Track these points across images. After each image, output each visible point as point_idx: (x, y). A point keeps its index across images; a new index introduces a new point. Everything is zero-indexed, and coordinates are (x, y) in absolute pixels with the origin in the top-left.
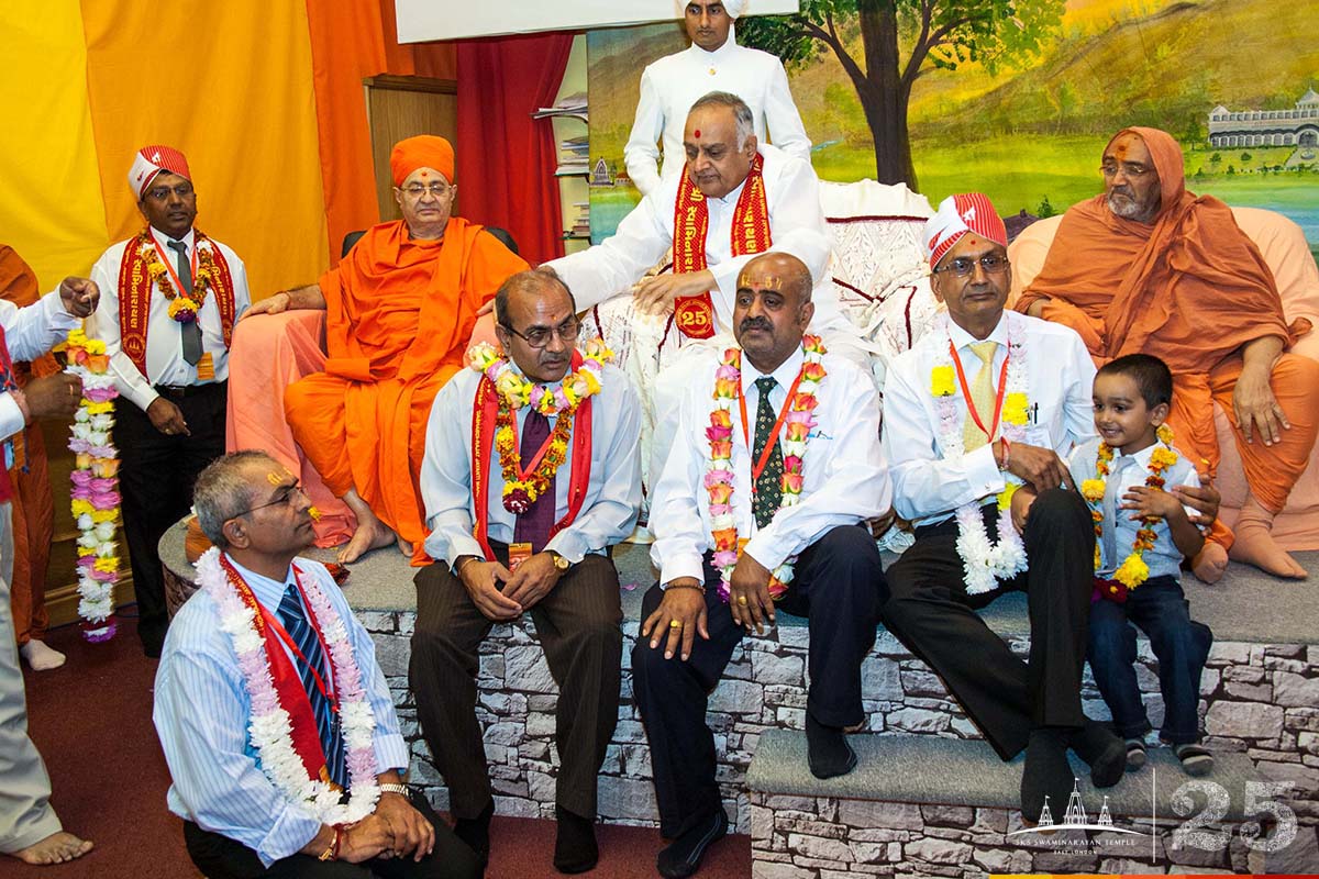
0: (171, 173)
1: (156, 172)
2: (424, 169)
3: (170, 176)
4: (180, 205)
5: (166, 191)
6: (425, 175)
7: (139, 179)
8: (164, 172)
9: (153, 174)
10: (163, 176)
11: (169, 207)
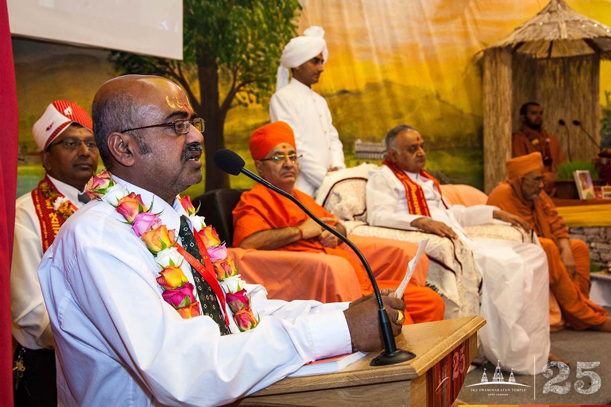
0: (82, 127)
1: (67, 124)
2: (283, 144)
3: (82, 129)
4: (88, 156)
5: (76, 142)
6: (284, 147)
7: (48, 129)
8: (75, 124)
9: (64, 125)
10: (74, 128)
11: (77, 157)
